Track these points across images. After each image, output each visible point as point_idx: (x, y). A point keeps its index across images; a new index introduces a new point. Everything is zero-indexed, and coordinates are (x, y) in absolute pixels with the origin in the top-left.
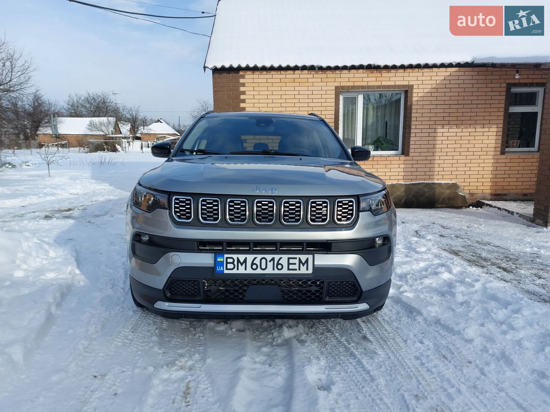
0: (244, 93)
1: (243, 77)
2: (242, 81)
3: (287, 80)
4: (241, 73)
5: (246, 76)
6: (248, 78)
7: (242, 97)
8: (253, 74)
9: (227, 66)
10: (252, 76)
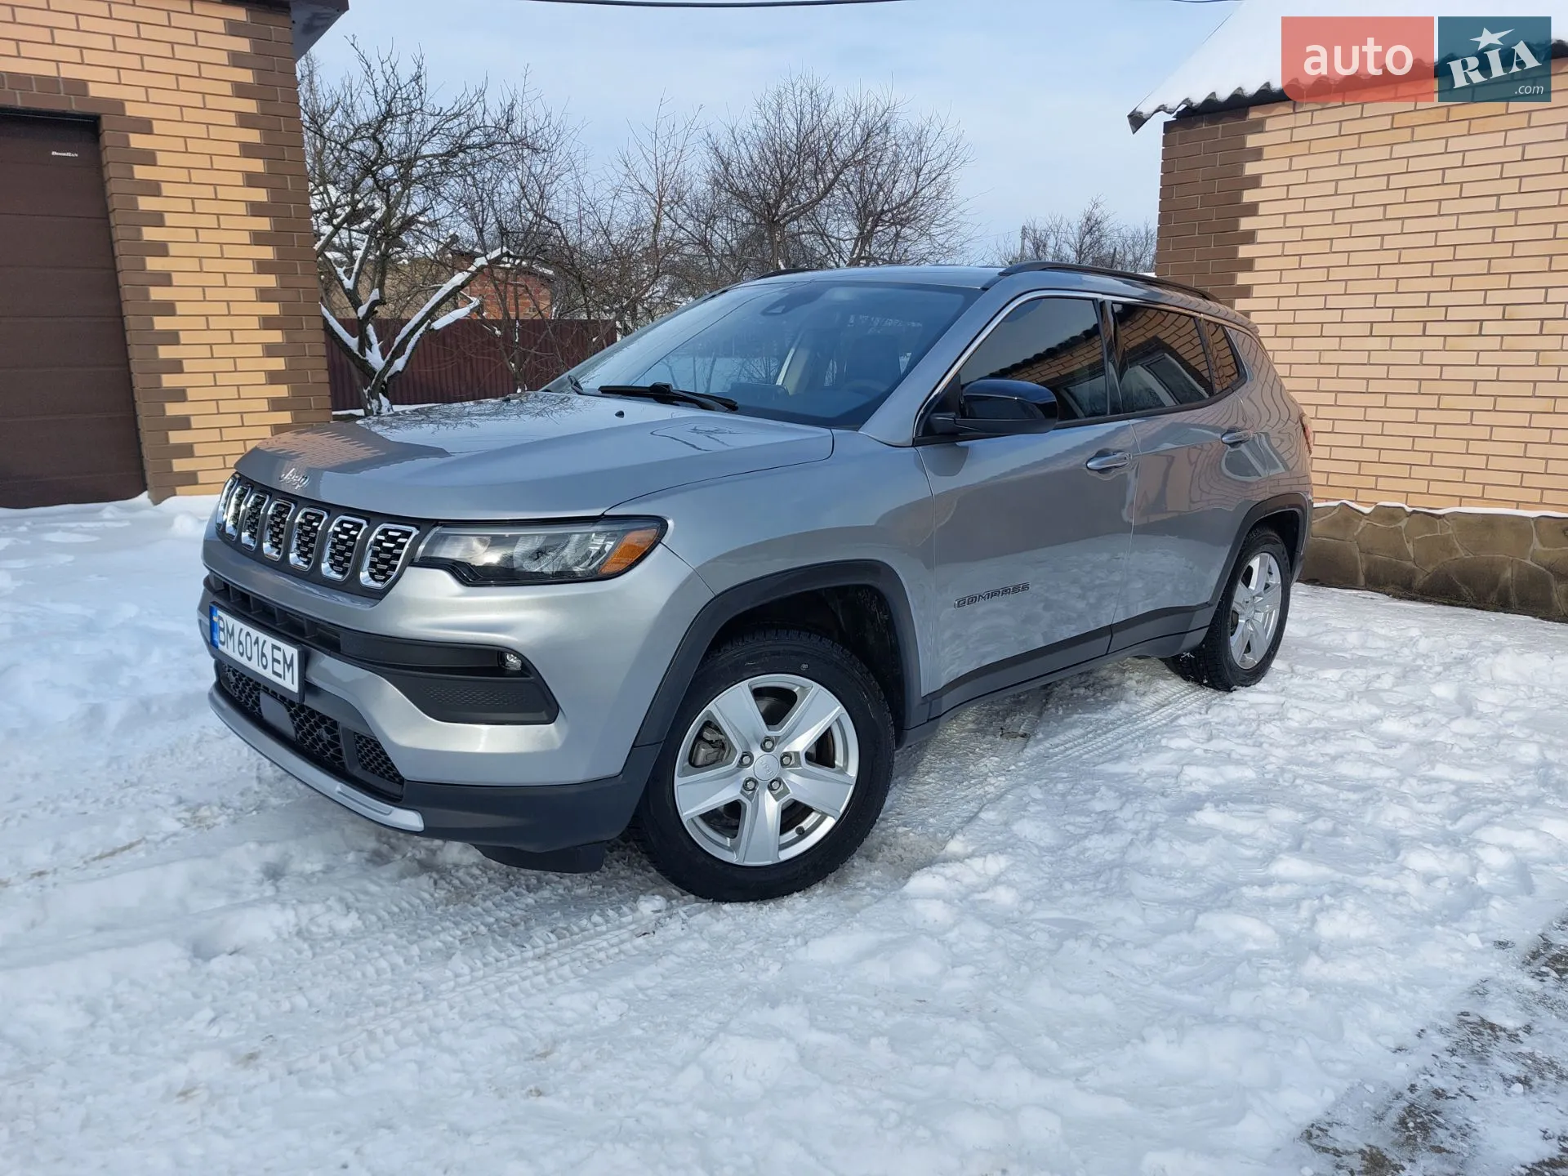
0: (1255, 182)
1: (1258, 127)
2: (1252, 141)
3: (1417, 118)
4: (1254, 114)
5: (1270, 124)
6: (1277, 126)
7: (1248, 196)
8: (1295, 113)
9: (1198, 98)
10: (1290, 121)
